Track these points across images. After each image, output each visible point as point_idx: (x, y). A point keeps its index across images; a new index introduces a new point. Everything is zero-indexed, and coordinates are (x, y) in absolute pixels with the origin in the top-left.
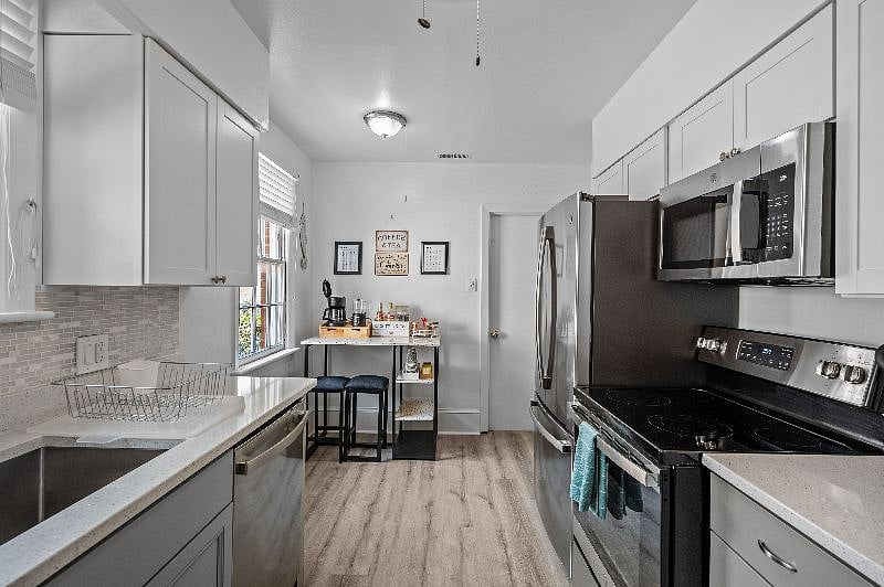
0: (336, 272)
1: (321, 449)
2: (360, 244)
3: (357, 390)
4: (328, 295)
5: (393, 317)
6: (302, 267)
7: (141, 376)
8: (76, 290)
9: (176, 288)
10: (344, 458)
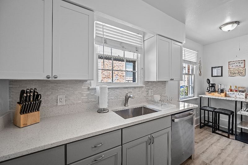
0: (212, 76)
1: (206, 127)
2: (222, 67)
3: (219, 113)
4: (209, 83)
5: (236, 91)
6: (200, 75)
7: (157, 98)
8: (148, 82)
9: (165, 81)
10: (214, 132)
